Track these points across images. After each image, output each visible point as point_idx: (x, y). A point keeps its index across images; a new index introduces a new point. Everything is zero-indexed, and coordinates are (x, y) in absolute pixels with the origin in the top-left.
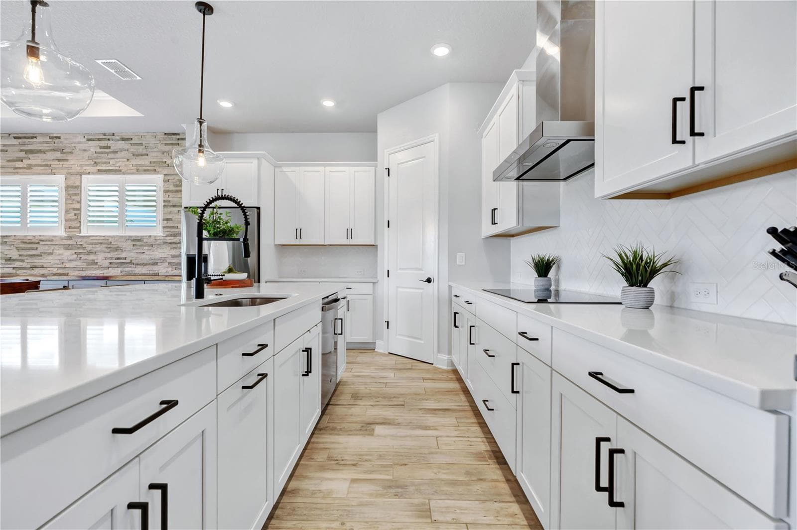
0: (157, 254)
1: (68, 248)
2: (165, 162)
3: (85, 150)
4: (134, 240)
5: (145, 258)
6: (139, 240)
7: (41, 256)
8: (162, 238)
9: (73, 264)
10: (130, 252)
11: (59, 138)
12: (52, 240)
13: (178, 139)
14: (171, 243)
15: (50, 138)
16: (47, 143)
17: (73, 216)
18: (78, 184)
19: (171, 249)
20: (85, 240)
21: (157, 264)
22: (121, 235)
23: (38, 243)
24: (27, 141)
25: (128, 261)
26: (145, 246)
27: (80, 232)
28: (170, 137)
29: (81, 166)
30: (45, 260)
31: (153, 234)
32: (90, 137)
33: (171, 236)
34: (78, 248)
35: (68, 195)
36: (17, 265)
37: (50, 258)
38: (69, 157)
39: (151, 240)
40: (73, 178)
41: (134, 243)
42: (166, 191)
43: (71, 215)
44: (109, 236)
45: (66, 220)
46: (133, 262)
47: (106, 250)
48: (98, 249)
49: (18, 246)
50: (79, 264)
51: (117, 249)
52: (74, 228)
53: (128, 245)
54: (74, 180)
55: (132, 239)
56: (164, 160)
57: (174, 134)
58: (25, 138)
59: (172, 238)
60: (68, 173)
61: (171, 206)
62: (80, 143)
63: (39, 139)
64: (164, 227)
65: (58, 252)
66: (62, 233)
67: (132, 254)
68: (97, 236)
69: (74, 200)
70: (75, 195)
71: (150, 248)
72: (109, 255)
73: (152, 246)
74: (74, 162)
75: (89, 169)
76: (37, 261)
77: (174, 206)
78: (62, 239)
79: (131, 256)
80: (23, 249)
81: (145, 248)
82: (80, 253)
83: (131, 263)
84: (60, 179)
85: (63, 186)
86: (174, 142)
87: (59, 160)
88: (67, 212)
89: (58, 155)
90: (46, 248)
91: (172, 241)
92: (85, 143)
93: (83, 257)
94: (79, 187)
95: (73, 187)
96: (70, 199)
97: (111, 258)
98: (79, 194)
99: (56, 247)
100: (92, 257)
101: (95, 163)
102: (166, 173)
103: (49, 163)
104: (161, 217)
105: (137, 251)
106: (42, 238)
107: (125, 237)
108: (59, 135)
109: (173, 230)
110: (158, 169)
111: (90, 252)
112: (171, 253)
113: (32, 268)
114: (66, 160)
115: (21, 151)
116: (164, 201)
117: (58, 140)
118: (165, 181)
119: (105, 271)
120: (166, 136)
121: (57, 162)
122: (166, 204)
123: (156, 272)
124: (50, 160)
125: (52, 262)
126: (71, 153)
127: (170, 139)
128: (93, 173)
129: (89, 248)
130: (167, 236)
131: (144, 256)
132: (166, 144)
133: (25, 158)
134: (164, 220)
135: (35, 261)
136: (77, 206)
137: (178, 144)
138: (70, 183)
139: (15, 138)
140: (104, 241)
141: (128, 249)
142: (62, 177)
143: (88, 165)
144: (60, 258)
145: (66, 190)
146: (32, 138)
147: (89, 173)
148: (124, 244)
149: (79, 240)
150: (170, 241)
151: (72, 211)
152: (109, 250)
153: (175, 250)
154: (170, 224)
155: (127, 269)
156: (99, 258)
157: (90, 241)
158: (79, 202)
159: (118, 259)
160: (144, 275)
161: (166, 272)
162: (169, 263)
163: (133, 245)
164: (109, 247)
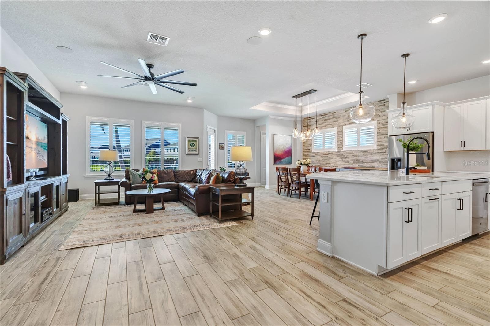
0: (374, 158)
1: (338, 156)
2: (378, 115)
3: (344, 116)
4: (364, 152)
5: (369, 160)
6: (366, 152)
7: (329, 159)
8: (377, 150)
9: (340, 162)
10: (362, 157)
11: (335, 113)
12: (333, 153)
13: (384, 102)
14: (381, 153)
15: (332, 113)
16: (331, 115)
17: (340, 143)
18: (342, 130)
19: (381, 155)
20: (344, 153)
21: (374, 162)
22: (358, 150)
23: (328, 154)
24: (324, 116)
25: (361, 161)
26: (369, 154)
27: (342, 150)
28: (380, 102)
29: (343, 122)
30: (331, 161)
31: (372, 148)
32: (346, 110)
33: (381, 149)
34: (342, 156)
35: (338, 135)
36: (322, 162)
37: (332, 160)
38: (338, 120)
39: (372, 151)
40: (340, 128)
41: (364, 153)
42: (378, 128)
43: (339, 143)
44: (354, 151)
45: (337, 145)
46: (363, 161)
47: (352, 156)
48: (349, 156)
49: (322, 156)
50: (342, 162)
51: (357, 156)
52: (341, 148)
53: (361, 154)
54: (340, 129)
55: (364, 151)
56: (377, 114)
57: (382, 101)
58: (324, 115)
59: (381, 150)
60: (338, 126)
61: (381, 135)
62: (342, 113)
63: (329, 115)
64: (377, 145)
65: (335, 158)
66: (336, 151)
67: (363, 158)
68: (348, 151)
69: (340, 136)
70: (341, 134)
71: (371, 155)
72: (353, 159)
73: (372, 154)
74: (340, 122)
75: (346, 123)
76: (328, 161)
77: (382, 135)
78: (336, 152)
79: (362, 159)
80: (324, 157)
81: (368, 155)
82: (342, 158)
83: (362, 162)
84: (335, 129)
85: (337, 131)
86: (382, 104)
87: (335, 121)
88: (338, 142)
89: (335, 119)
90: (331, 156)
91: (382, 151)
92: (344, 113)
93: (344, 160)
94: (342, 131)
95: (340, 131)
96: (339, 136)
97: (354, 160)
98: (342, 134)
99: (334, 156)
100: (346, 159)
101: (348, 120)
102: (378, 120)
103: (332, 123)
104: (376, 141)
105: (365, 156)
106: (330, 153)
107: (360, 150)
108: (335, 112)
109: (382, 146)
110: (374, 119)
111: (346, 158)
112: (381, 157)
113: (326, 164)
114: (337, 121)
115: (323, 120)
116: (378, 133)
117: (335, 114)
118: (378, 124)
119: (352, 165)
120: (379, 102)
121: (334, 123)
122: (379, 134)
123: (374, 166)
124: (332, 122)
125: (333, 161)
126: (339, 118)
127: (381, 103)
128: (347, 125)
129: (346, 156)
130: (379, 149)
131: (368, 159)
132: (378, 106)
133: (324, 123)
134: (377, 142)
135: (327, 161)
136: (341, 139)
137: (384, 105)
138: (339, 130)
139: (321, 116)
140: (351, 153)
141: (361, 156)
142: (336, 128)
143: (345, 122)
144: (335, 160)
145: (337, 133)
146: (326, 115)
147: (346, 125)
148: (360, 153)
149: (342, 153)
150: (380, 151)
151: (339, 141)
152: (353, 156)
153: (383, 156)
154: (380, 143)
155: (361, 165)
156: (350, 160)
157: (346, 153)
158: (342, 137)
159: (357, 160)
160: (368, 167)
161: (379, 166)
162: (380, 162)
163: (364, 154)
164: (354, 155)
